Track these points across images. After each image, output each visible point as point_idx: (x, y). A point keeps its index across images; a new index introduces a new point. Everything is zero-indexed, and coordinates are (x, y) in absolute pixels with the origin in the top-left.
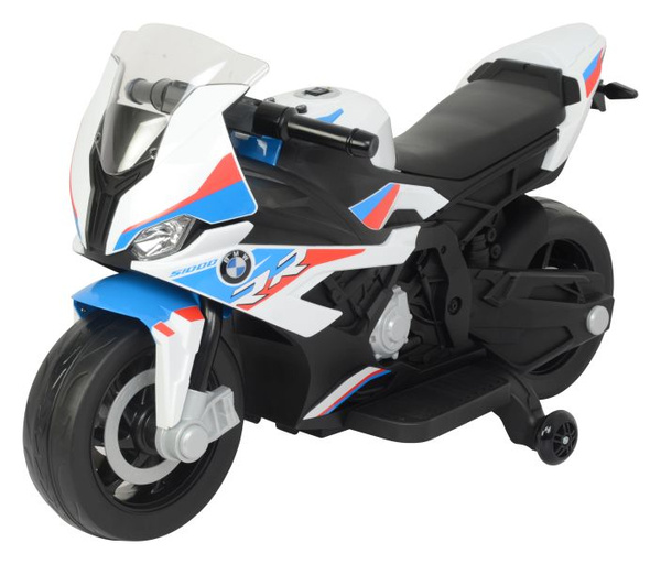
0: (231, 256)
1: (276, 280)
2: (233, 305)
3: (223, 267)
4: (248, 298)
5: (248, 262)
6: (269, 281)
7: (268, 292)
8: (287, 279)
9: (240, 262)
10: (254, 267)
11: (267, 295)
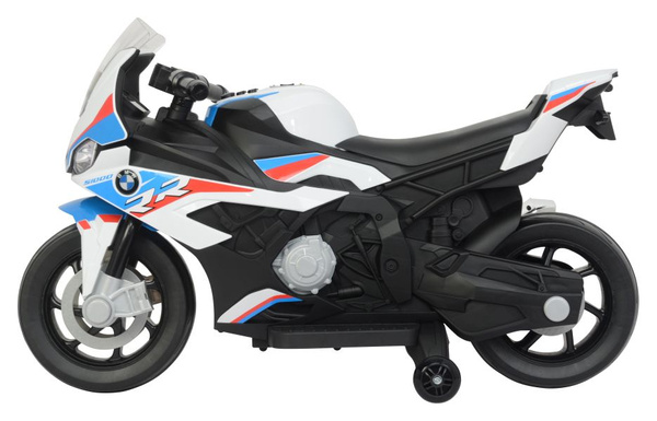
0: (122, 173)
1: (161, 197)
2: (128, 211)
3: (118, 181)
4: (138, 208)
5: (136, 180)
6: (154, 197)
7: (154, 205)
8: (170, 199)
9: (130, 179)
10: (141, 185)
11: (154, 208)
